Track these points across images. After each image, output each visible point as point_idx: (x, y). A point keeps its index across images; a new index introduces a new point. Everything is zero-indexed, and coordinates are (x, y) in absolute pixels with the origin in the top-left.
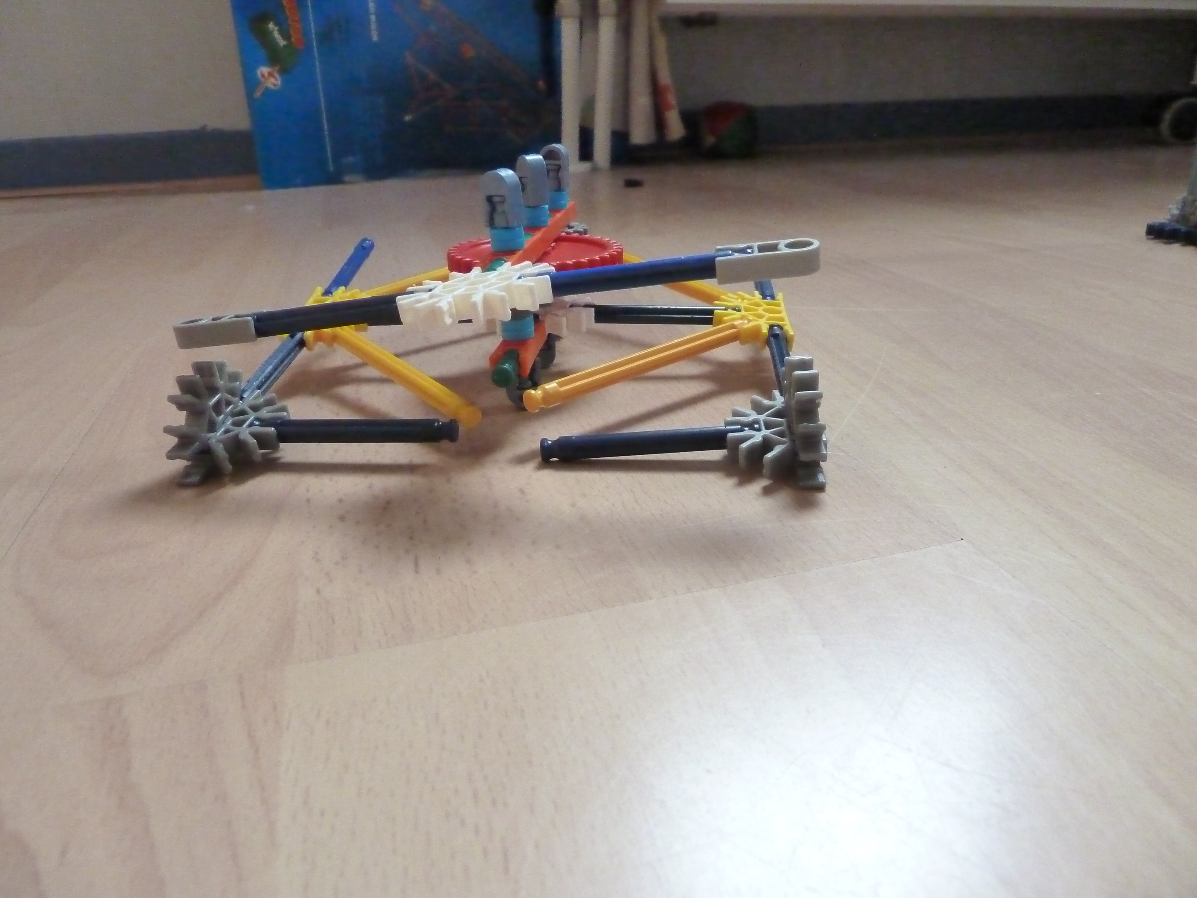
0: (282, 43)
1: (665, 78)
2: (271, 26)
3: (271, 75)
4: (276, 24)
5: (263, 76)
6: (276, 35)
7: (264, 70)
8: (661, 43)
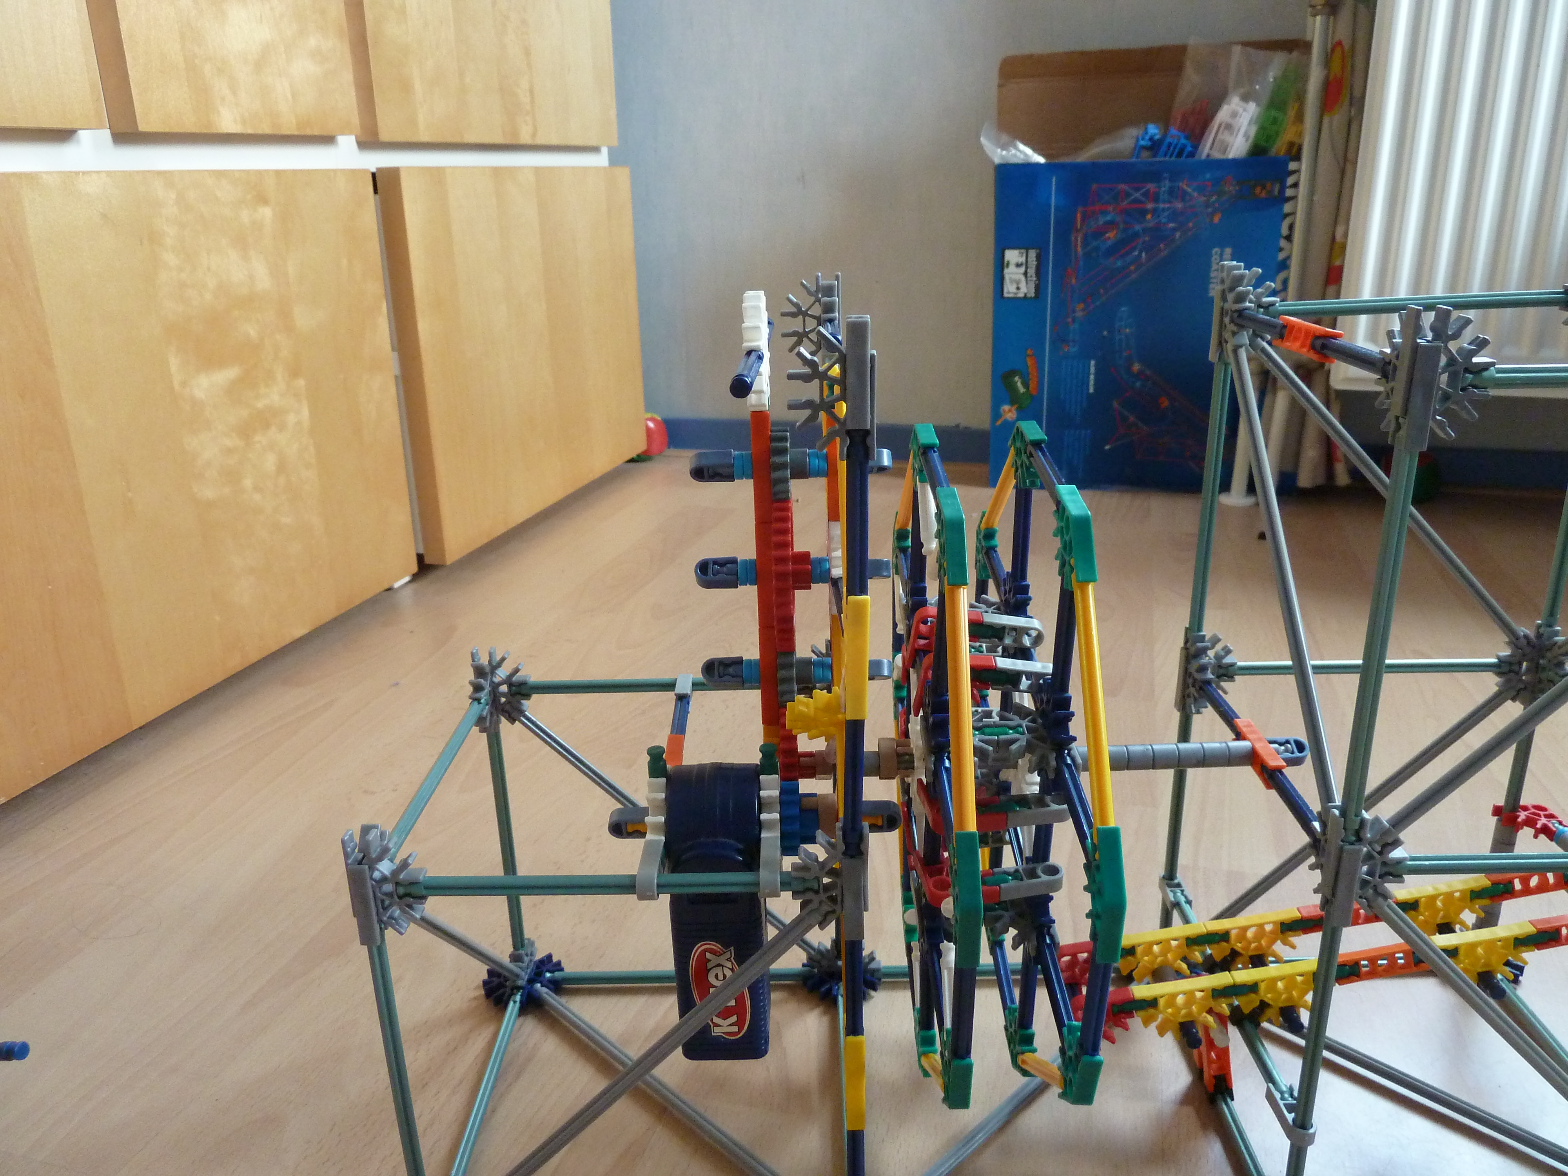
0: (1022, 390)
2: (1017, 378)
3: (1010, 410)
4: (1020, 378)
5: (1004, 411)
6: (1019, 384)
7: (1006, 407)
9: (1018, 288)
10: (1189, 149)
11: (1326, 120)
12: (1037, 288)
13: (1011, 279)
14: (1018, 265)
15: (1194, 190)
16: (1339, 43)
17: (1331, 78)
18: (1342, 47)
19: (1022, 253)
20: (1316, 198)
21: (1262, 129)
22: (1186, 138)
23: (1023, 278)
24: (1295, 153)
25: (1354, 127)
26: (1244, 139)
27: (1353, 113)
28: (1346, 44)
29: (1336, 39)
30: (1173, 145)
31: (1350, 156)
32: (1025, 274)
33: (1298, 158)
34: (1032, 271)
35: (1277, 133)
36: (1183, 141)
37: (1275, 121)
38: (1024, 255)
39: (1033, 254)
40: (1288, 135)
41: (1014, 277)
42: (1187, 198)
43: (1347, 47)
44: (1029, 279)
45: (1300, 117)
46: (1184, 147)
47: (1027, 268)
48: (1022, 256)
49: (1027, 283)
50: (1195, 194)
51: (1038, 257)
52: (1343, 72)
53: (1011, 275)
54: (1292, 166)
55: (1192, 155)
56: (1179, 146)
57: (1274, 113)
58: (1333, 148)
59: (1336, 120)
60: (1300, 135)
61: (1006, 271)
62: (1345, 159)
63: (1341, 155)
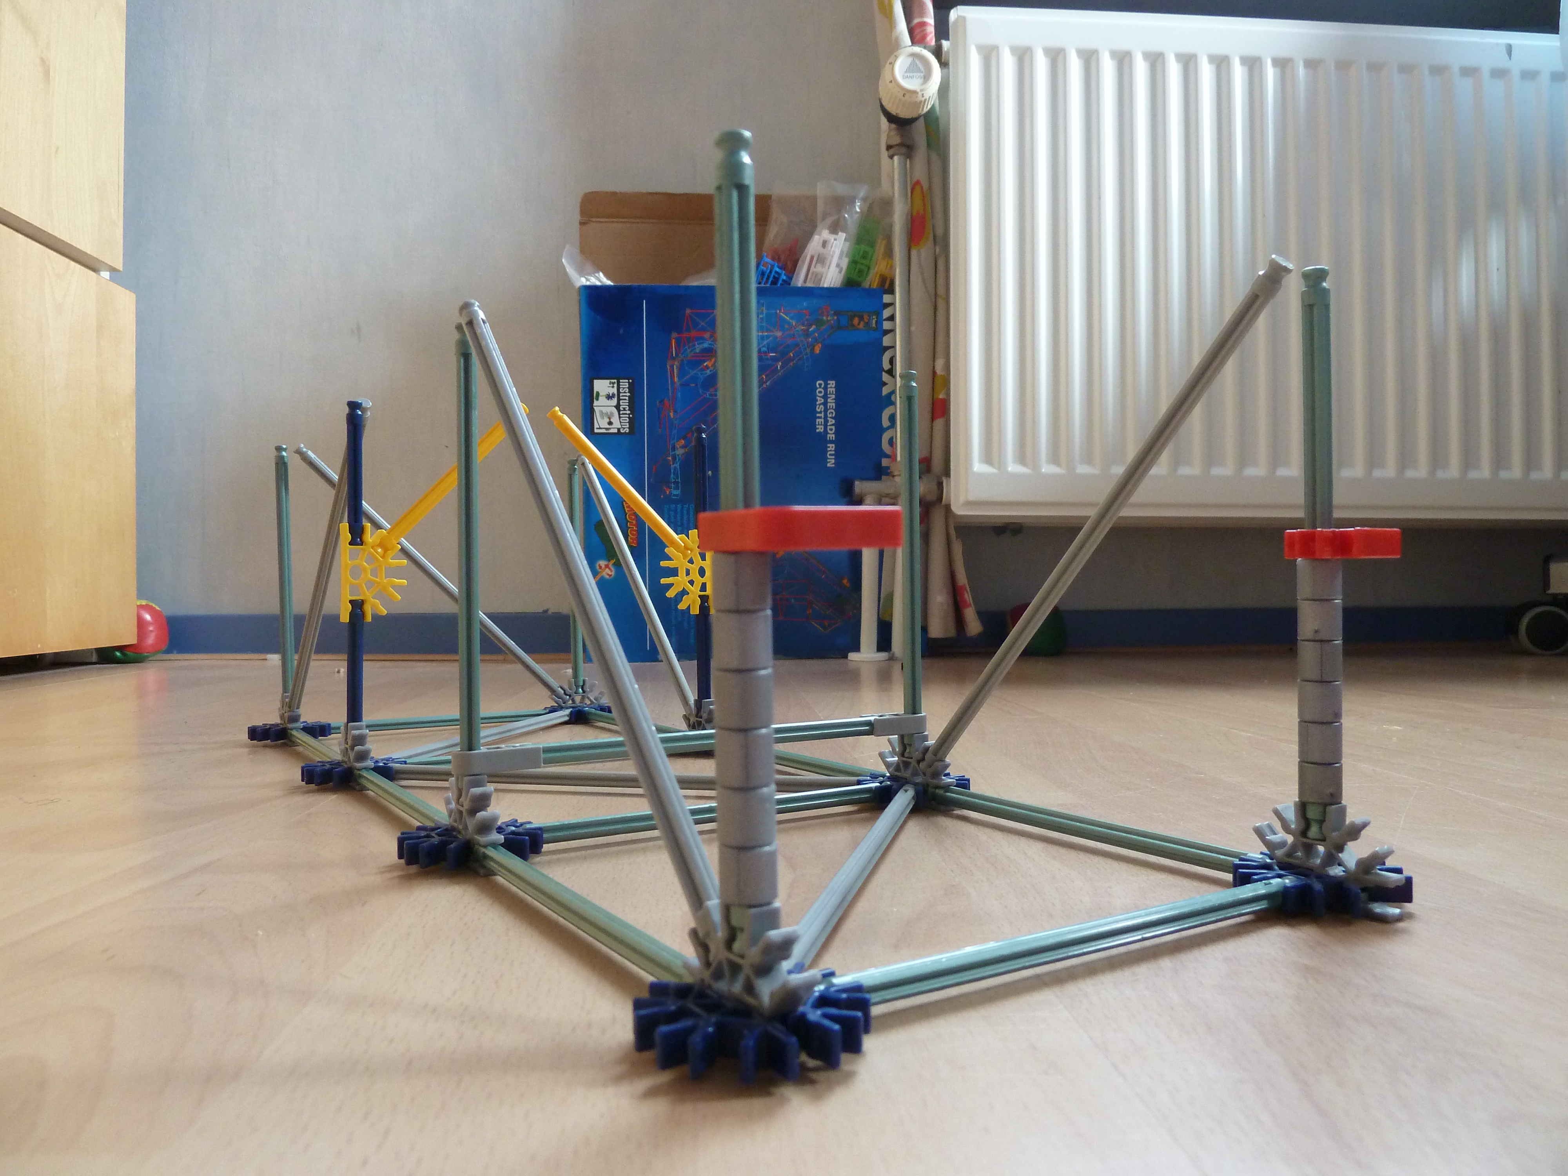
1: (962, 579)
3: (607, 566)
5: (600, 567)
7: (602, 563)
8: (958, 549)
9: (610, 423)
10: (784, 277)
11: (914, 252)
12: (631, 422)
13: (601, 413)
14: (609, 397)
15: (792, 318)
16: (918, 182)
17: (914, 214)
18: (921, 186)
19: (613, 383)
20: (913, 329)
21: (853, 263)
22: (780, 267)
23: (615, 411)
24: (888, 285)
25: (941, 263)
26: (837, 270)
27: (938, 250)
28: (925, 185)
29: (915, 180)
30: (768, 272)
31: (941, 291)
32: (618, 407)
33: (891, 291)
34: (624, 404)
35: (869, 268)
36: (777, 270)
37: (865, 256)
38: (616, 385)
39: (625, 384)
40: (879, 268)
41: (604, 410)
42: (786, 326)
43: (925, 186)
44: (621, 412)
45: (889, 253)
46: (779, 274)
47: (619, 400)
48: (613, 387)
49: (620, 417)
50: (794, 323)
51: (631, 388)
52: (924, 210)
53: (601, 408)
54: (887, 299)
55: (787, 283)
56: (774, 273)
57: (863, 247)
58: (924, 282)
59: (923, 254)
60: (892, 268)
61: (596, 403)
62: (936, 294)
63: (932, 290)
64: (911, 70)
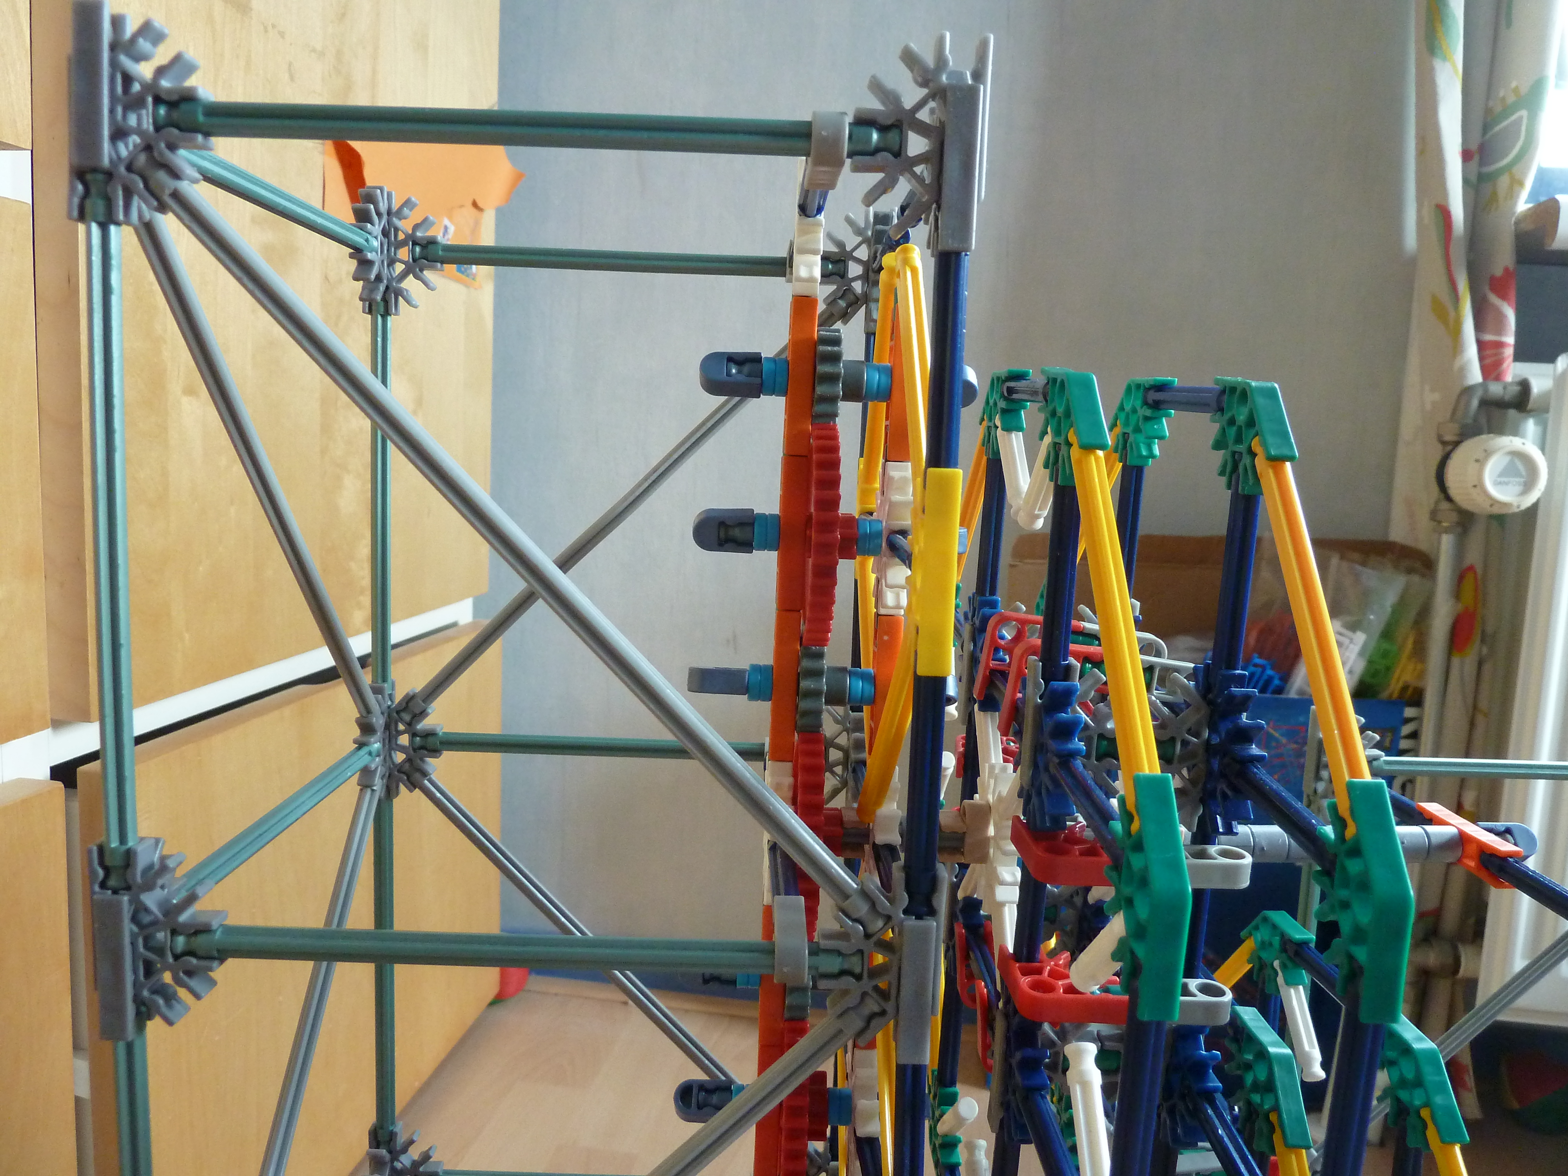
10: (1277, 682)
11: (1456, 661)
15: (1282, 735)
16: (1471, 568)
17: (1462, 610)
18: (1475, 573)
21: (1370, 662)
22: (1273, 668)
24: (1416, 699)
25: (1487, 668)
28: (1479, 569)
29: (1467, 564)
30: (1257, 675)
31: (1484, 705)
33: (1418, 703)
35: (1388, 669)
36: (1269, 672)
37: (1385, 654)
40: (1404, 675)
42: (1273, 744)
43: (1481, 572)
46: (1270, 680)
50: (1284, 740)
52: (1475, 603)
54: (1409, 712)
55: (1280, 690)
56: (1265, 677)
57: (1385, 646)
58: (1461, 693)
59: (1467, 662)
60: (1422, 675)
62: (1475, 707)
63: (1470, 701)
64: (1508, 472)
